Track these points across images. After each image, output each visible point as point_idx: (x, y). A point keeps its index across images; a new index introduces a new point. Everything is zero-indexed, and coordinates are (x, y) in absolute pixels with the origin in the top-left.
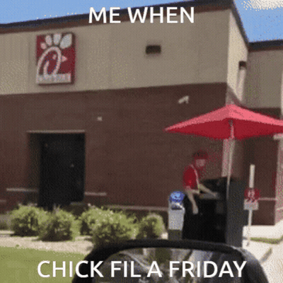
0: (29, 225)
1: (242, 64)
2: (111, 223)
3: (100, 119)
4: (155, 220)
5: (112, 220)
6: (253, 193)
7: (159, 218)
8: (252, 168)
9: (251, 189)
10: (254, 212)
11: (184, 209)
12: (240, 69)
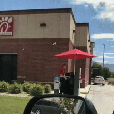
0: (4, 88)
1: (74, 31)
2: (37, 87)
3: (23, 49)
4: (48, 86)
5: (37, 86)
6: (81, 77)
7: (50, 86)
8: (80, 69)
9: (80, 76)
10: (81, 83)
11: (59, 82)
12: (73, 33)
